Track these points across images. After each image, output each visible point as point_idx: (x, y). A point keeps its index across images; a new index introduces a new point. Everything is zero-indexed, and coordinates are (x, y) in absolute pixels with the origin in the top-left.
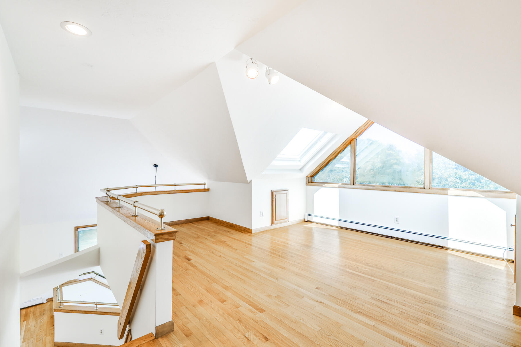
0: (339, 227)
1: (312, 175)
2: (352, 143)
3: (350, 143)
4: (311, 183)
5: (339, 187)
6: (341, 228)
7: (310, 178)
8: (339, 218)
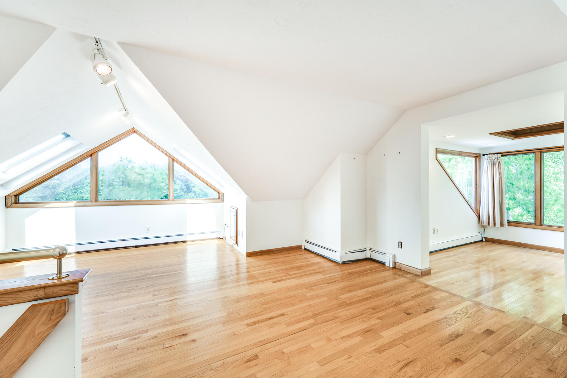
0: (76, 252)
1: (15, 194)
2: (93, 156)
3: (91, 155)
4: (15, 204)
5: (75, 206)
6: (78, 253)
7: (13, 198)
8: (76, 242)
